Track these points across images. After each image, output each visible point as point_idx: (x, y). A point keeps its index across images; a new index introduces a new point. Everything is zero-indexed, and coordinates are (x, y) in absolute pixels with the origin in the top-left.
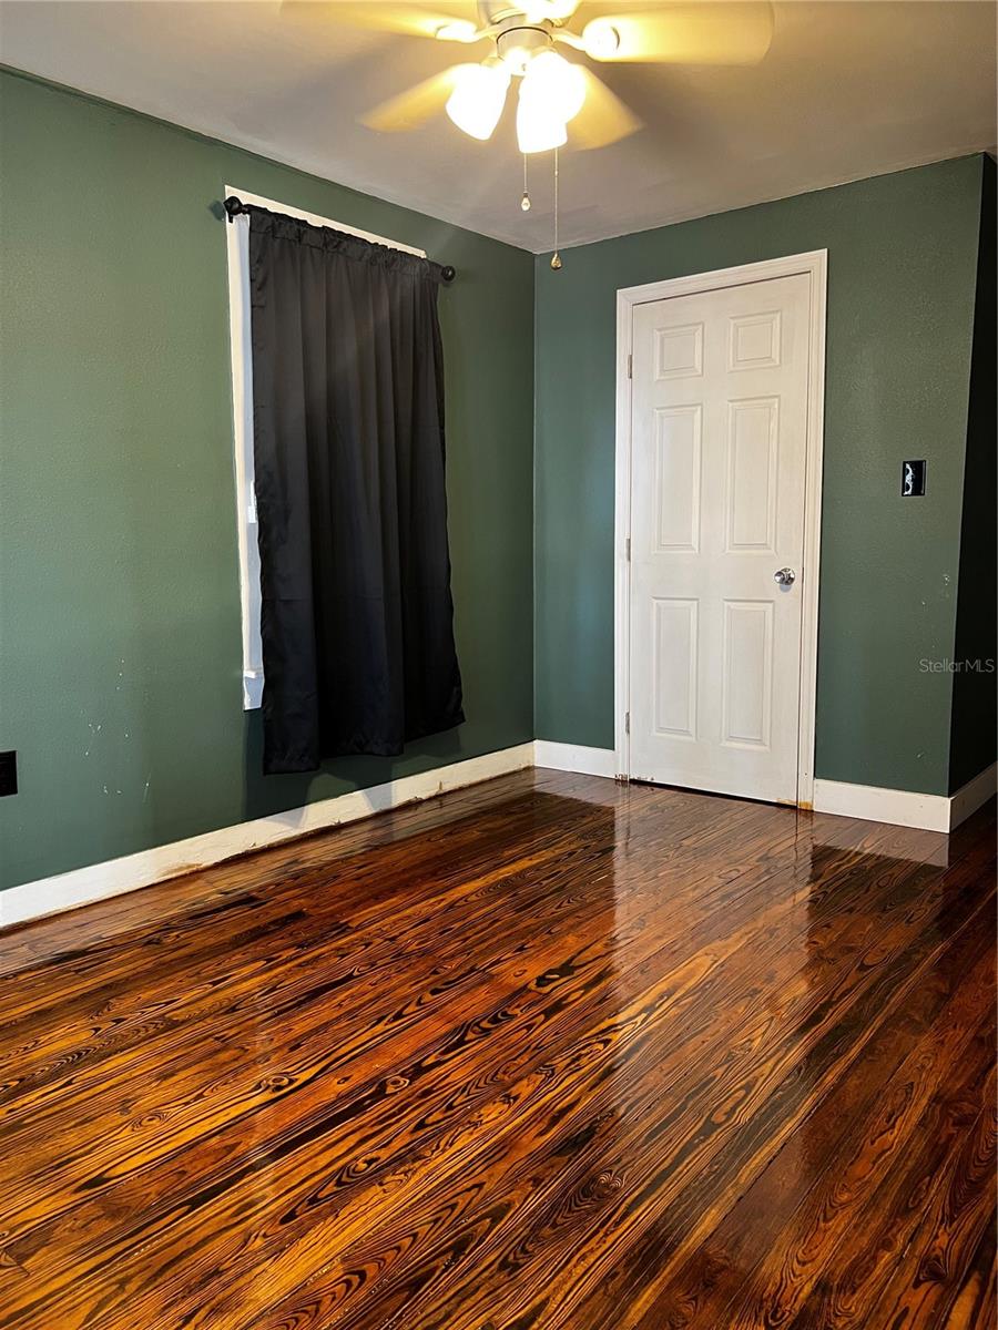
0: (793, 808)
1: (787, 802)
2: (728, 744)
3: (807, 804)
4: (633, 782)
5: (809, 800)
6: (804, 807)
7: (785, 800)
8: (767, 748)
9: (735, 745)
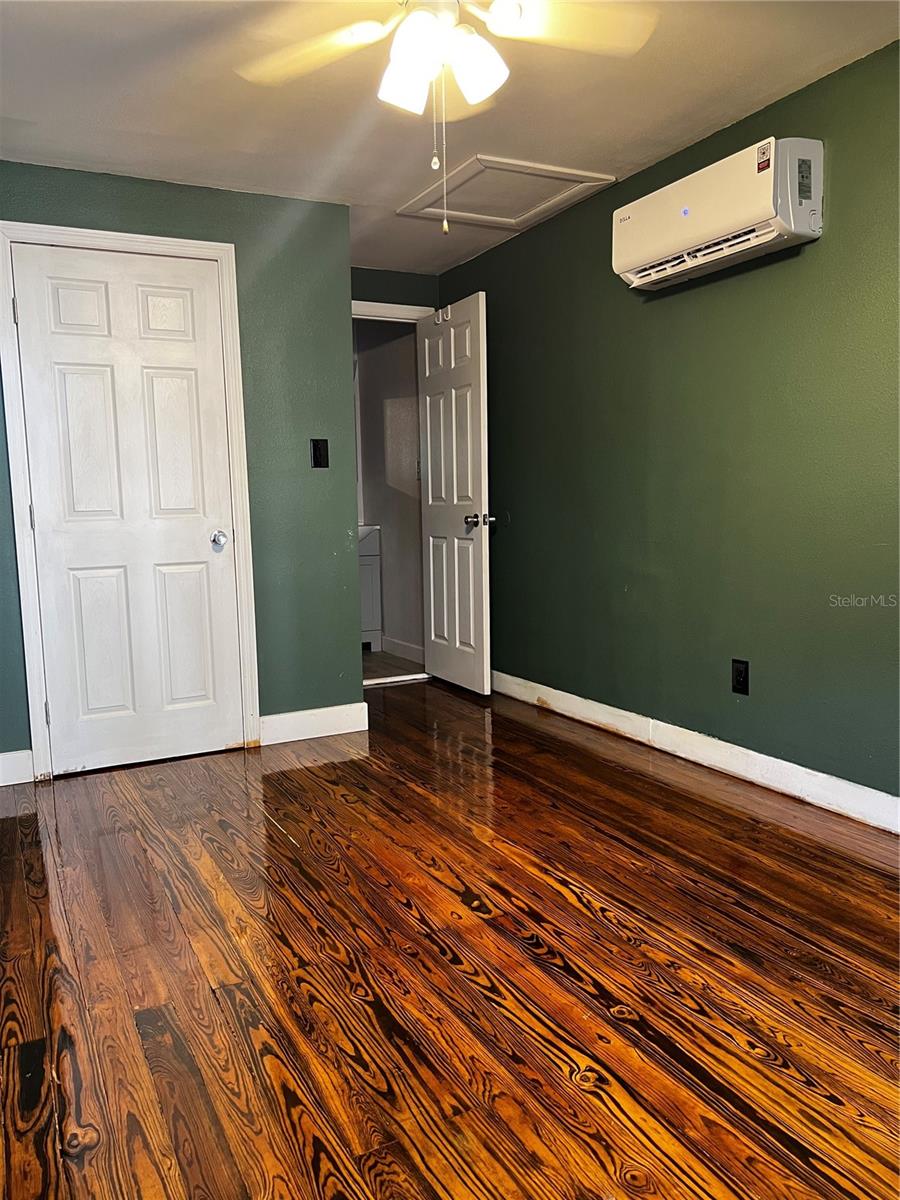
0: (242, 749)
1: (235, 746)
2: (170, 708)
3: (255, 742)
4: (58, 778)
5: (254, 739)
6: (252, 746)
7: (232, 745)
8: (211, 701)
9: (178, 706)
